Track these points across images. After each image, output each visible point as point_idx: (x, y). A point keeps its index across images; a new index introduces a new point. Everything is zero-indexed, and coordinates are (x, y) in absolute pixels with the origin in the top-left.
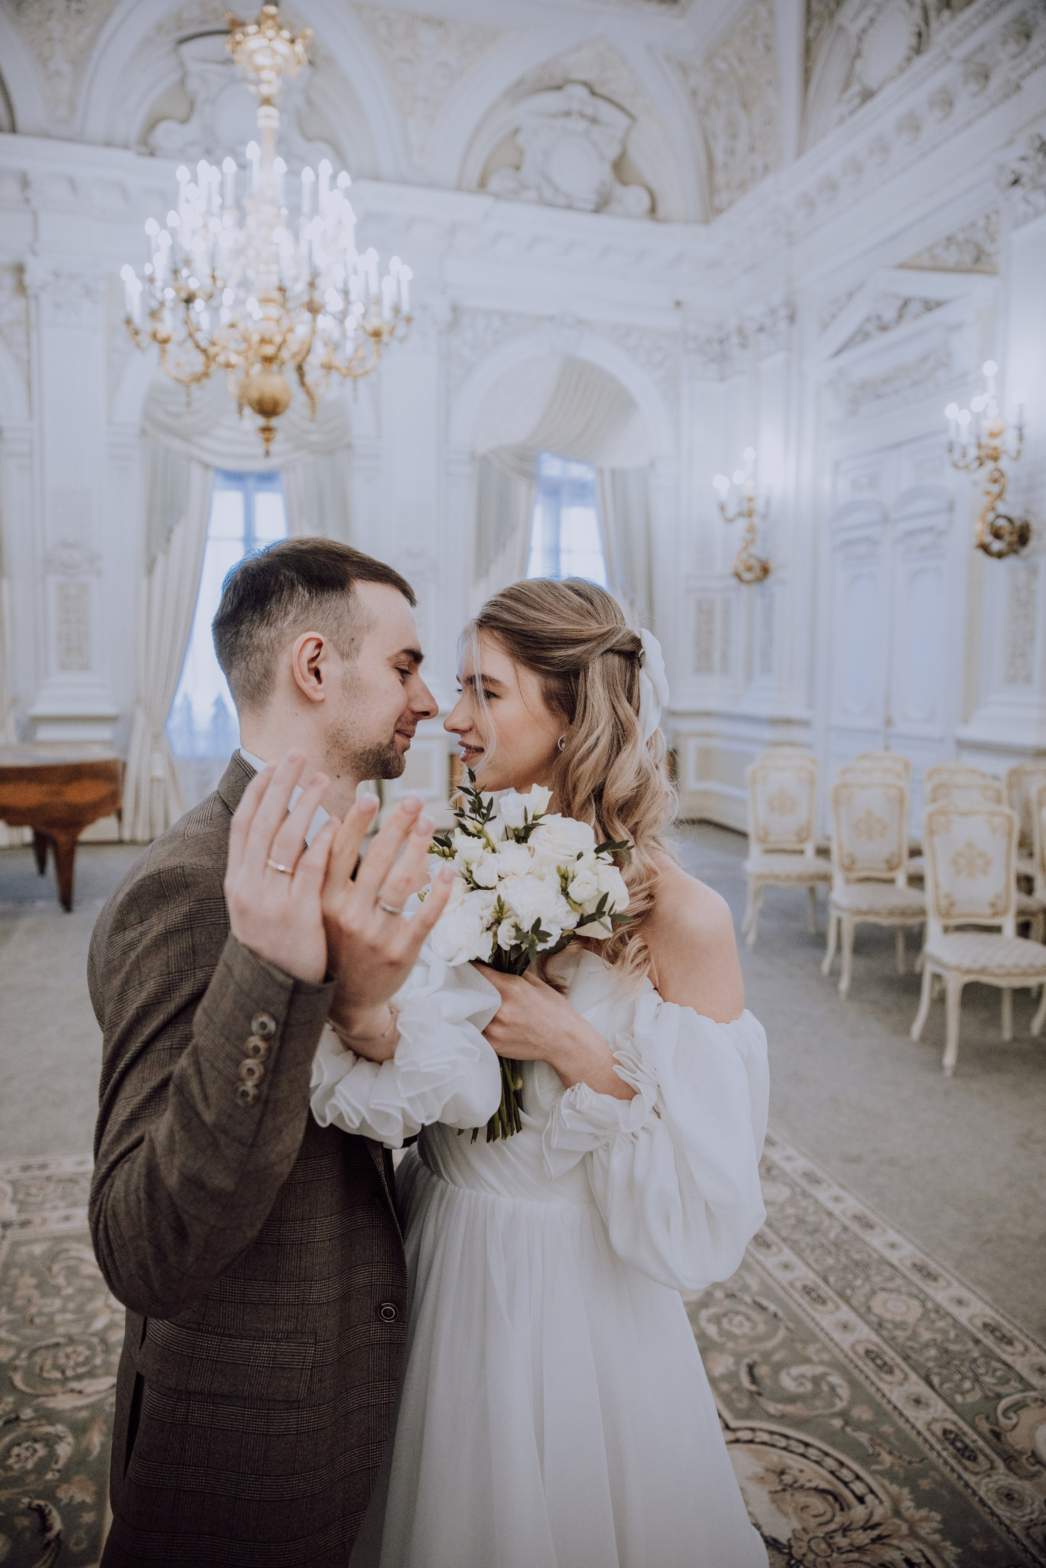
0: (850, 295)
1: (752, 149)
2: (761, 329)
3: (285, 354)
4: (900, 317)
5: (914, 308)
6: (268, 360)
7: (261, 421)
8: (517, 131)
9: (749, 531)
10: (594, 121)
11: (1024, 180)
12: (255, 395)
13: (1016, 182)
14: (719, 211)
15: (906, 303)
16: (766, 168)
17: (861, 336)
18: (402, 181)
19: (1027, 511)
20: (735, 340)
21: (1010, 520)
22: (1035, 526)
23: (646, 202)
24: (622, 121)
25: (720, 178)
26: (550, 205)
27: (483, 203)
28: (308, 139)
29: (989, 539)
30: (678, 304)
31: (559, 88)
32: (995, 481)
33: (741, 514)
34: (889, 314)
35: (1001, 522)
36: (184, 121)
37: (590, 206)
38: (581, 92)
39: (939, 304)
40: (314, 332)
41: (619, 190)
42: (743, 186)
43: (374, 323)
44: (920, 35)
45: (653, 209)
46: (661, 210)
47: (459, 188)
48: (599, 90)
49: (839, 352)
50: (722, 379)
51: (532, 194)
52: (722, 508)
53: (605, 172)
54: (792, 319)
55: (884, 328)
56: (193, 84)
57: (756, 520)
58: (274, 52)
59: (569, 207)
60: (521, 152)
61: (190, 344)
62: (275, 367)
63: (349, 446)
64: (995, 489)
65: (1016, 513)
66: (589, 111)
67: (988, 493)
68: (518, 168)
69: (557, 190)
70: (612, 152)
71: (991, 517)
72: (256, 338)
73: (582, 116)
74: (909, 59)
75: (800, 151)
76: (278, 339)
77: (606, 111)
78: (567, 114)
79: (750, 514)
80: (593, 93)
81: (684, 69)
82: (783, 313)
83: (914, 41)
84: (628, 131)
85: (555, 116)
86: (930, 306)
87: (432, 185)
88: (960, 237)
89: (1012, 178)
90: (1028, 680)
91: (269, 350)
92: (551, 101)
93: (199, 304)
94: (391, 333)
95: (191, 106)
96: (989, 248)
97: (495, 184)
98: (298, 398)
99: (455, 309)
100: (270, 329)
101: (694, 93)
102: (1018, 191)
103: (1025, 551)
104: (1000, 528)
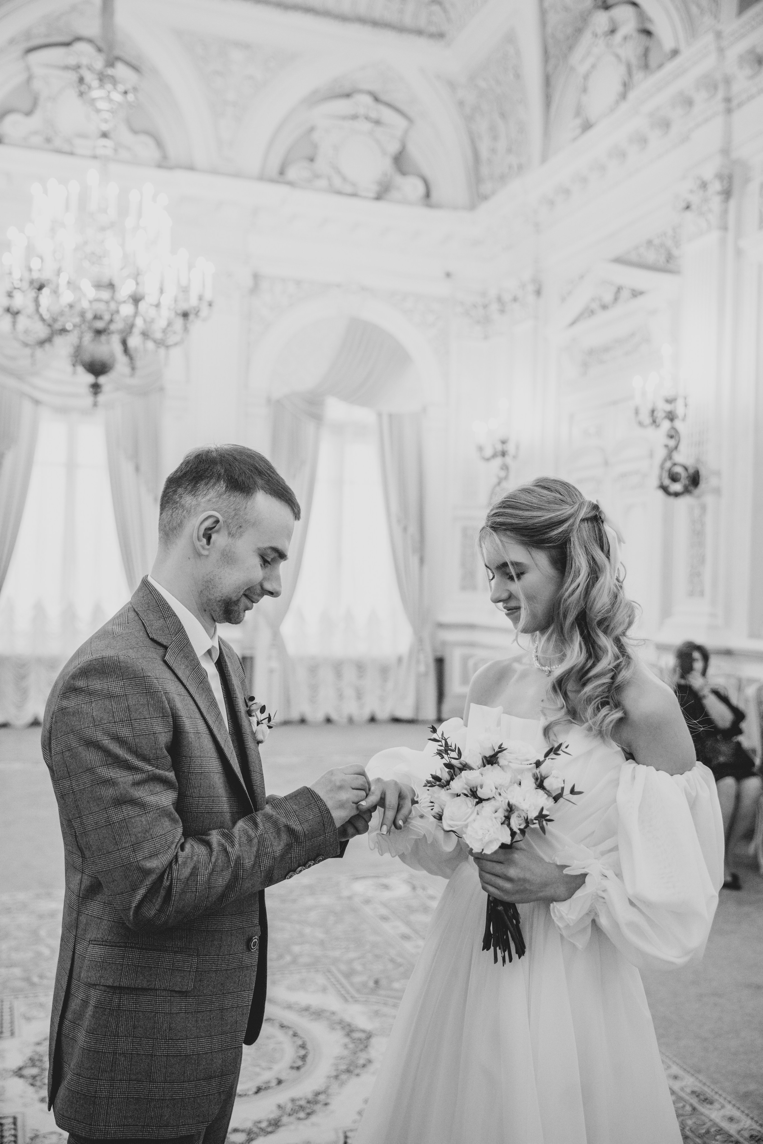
0: (582, 277)
1: (509, 151)
2: (515, 299)
3: (113, 327)
4: (616, 299)
5: (625, 294)
6: (99, 332)
7: (90, 379)
8: (312, 129)
9: (502, 469)
10: (377, 122)
11: (694, 207)
12: (87, 358)
13: (688, 207)
14: (485, 198)
15: (619, 289)
16: (520, 167)
17: (588, 312)
18: (214, 172)
19: (698, 460)
20: (494, 307)
21: (686, 469)
22: (703, 473)
23: (421, 189)
24: (401, 123)
25: (485, 170)
26: (339, 193)
27: (283, 190)
28: (135, 132)
29: (667, 482)
30: (448, 275)
31: (348, 95)
32: (672, 437)
33: (494, 456)
34: (608, 297)
35: (678, 469)
36: (29, 113)
37: (372, 195)
38: (367, 100)
39: (641, 293)
40: (136, 314)
41: (399, 179)
42: (503, 179)
43: (184, 306)
44: (625, 85)
45: (428, 195)
46: (435, 195)
47: (262, 178)
48: (384, 97)
49: (573, 323)
50: (486, 338)
51: (323, 183)
52: (480, 449)
53: (386, 164)
54: (538, 293)
55: (604, 307)
56: (37, 85)
57: (508, 460)
58: (110, 100)
59: (354, 195)
60: (315, 146)
61: (37, 317)
62: (103, 338)
63: (162, 389)
64: (672, 443)
65: (690, 462)
66: (373, 115)
67: (666, 446)
68: (312, 160)
69: (344, 179)
70: (393, 148)
71: (668, 464)
72: (89, 316)
73: (367, 118)
74: (617, 103)
75: (544, 158)
76: (107, 317)
77: (387, 114)
78: (355, 117)
79: (504, 454)
80: (376, 99)
81: (452, 85)
82: (531, 288)
83: (620, 88)
84: (406, 132)
85: (344, 118)
86: (636, 294)
87: (237, 175)
88: (656, 242)
89: (683, 205)
90: (702, 594)
91: (100, 325)
92: (343, 106)
93: (45, 291)
94: (197, 314)
95: (35, 102)
96: (675, 252)
97: (292, 174)
98: (121, 359)
99: (256, 277)
100: (100, 307)
101: (461, 104)
102: (688, 215)
103: (697, 491)
104: (677, 473)
